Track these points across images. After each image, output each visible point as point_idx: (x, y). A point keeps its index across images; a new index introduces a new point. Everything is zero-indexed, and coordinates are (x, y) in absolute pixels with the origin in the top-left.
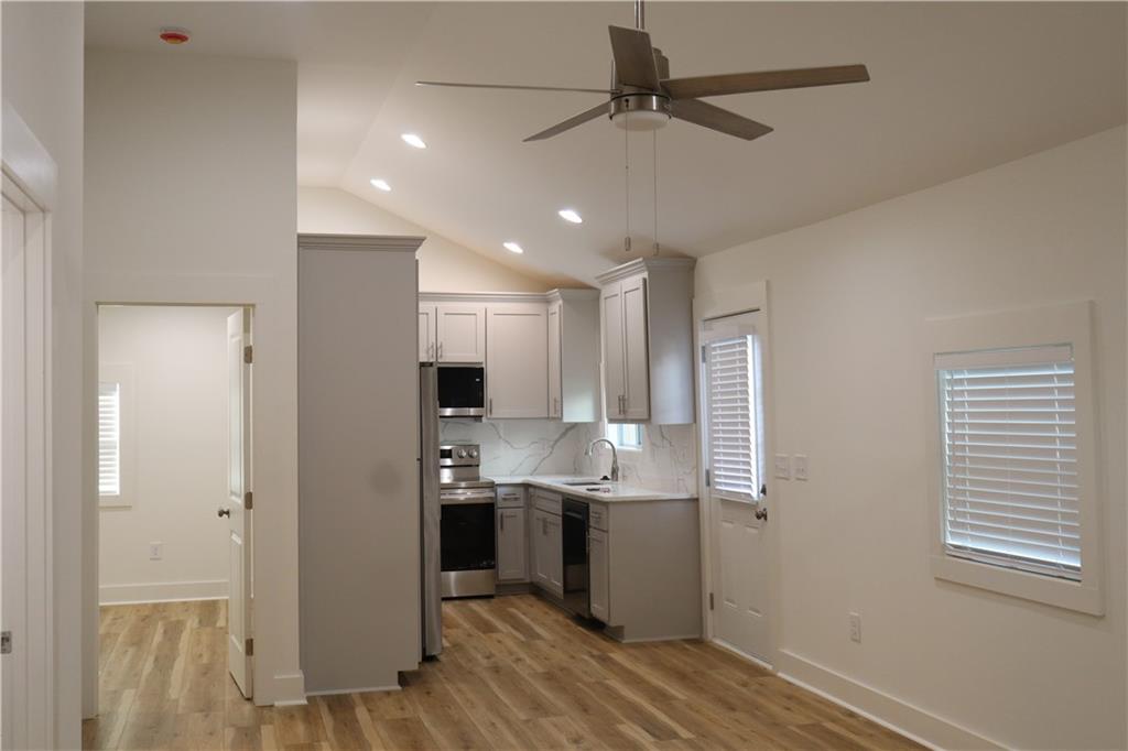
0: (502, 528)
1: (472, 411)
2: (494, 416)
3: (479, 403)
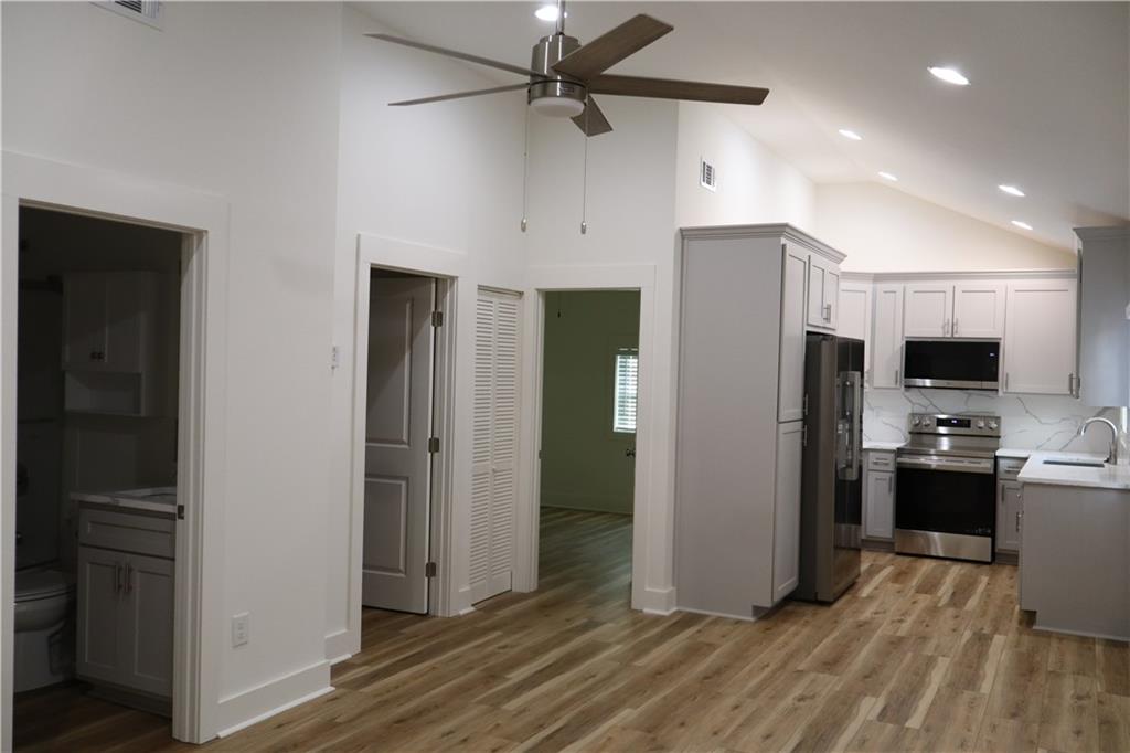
0: (1003, 499)
1: (986, 384)
2: (1009, 390)
3: (995, 378)
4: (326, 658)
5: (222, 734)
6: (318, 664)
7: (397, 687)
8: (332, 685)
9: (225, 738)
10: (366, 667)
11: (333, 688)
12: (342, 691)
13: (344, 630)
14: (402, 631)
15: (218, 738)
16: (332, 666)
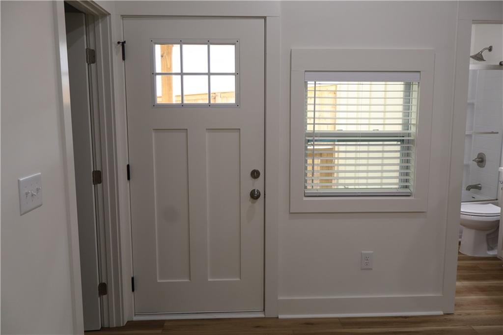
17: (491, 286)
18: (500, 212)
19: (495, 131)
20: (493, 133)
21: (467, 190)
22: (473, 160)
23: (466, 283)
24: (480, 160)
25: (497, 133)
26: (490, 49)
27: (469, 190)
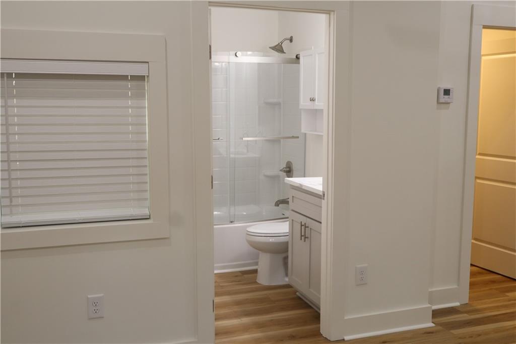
4: (429, 303)
5: (347, 338)
6: (424, 306)
7: (479, 335)
8: (433, 323)
9: (348, 341)
10: (466, 315)
11: (433, 325)
12: (440, 328)
13: (455, 286)
14: (507, 294)
15: (344, 340)
16: (433, 311)
17: (272, 320)
18: (288, 231)
19: (295, 136)
20: (293, 137)
21: (275, 206)
22: (281, 170)
23: (245, 320)
24: (288, 169)
25: (298, 137)
26: (291, 40)
27: (278, 206)
